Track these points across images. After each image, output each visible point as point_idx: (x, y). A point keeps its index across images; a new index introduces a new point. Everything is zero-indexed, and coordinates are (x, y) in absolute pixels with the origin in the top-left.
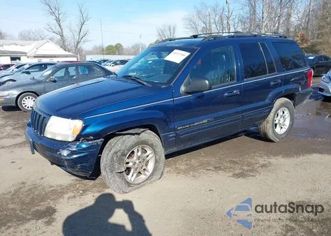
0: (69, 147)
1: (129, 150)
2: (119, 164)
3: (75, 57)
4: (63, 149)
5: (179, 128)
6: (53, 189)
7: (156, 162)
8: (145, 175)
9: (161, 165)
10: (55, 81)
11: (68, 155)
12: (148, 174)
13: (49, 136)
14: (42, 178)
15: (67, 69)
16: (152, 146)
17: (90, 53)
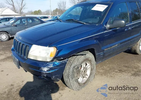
0: (48, 65)
1: (80, 65)
2: (78, 74)
3: (21, 16)
4: (44, 67)
5: (105, 50)
6: (32, 89)
7: (92, 70)
8: (86, 78)
9: (94, 71)
10: (16, 26)
11: (47, 71)
12: (87, 77)
13: (32, 58)
14: (23, 81)
15: (21, 20)
16: (90, 61)
17: (27, 14)
